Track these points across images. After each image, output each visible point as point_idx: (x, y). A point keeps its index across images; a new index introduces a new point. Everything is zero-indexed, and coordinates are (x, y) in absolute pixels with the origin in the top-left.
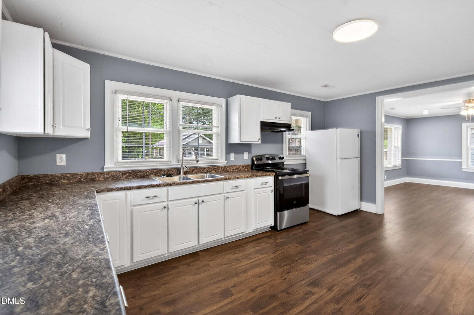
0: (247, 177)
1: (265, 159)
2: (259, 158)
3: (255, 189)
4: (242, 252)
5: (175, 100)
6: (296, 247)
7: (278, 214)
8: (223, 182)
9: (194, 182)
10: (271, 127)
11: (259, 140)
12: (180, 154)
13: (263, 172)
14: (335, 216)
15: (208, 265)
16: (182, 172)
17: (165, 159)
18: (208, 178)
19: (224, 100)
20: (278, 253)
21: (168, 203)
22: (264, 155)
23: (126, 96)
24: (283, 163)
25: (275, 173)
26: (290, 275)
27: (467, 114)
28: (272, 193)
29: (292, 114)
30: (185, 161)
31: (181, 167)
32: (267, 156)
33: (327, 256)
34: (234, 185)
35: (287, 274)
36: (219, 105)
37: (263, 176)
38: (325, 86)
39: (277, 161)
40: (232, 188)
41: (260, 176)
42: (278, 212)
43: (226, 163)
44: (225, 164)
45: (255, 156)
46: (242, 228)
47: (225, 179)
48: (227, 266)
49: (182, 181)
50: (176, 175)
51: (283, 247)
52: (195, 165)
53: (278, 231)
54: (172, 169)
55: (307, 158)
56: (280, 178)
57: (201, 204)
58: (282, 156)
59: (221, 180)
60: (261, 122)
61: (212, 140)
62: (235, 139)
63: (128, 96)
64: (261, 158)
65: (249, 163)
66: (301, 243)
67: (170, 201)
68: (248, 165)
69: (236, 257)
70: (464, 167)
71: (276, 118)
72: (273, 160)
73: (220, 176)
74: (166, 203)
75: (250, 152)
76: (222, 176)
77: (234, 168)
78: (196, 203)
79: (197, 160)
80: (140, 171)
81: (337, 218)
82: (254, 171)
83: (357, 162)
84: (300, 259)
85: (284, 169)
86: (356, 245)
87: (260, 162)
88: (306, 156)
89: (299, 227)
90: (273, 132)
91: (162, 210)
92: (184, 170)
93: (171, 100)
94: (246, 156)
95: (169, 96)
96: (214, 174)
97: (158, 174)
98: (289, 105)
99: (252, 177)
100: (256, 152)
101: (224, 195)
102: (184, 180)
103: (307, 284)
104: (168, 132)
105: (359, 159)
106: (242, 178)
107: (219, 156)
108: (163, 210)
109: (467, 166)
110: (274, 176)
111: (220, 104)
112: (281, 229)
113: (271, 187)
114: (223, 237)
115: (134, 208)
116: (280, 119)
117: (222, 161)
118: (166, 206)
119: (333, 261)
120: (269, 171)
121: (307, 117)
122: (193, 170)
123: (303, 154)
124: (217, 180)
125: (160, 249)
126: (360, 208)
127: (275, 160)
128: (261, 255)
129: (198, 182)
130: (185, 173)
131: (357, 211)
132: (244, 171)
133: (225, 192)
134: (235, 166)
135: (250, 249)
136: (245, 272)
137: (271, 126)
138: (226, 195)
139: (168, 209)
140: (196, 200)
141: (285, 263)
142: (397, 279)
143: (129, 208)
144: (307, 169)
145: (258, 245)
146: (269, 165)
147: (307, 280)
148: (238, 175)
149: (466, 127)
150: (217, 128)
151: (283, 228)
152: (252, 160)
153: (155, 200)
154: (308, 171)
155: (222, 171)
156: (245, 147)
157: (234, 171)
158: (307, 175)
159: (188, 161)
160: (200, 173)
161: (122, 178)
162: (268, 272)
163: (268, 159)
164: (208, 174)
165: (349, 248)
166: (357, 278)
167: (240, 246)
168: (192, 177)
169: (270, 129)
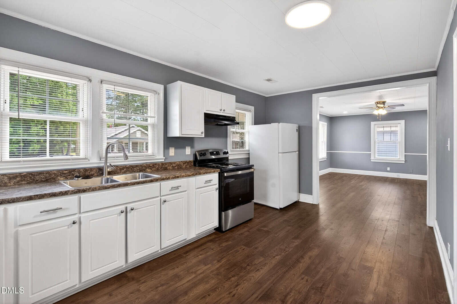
0: (189, 176)
1: (209, 154)
2: (203, 153)
3: (198, 188)
4: (182, 265)
5: (95, 81)
6: (243, 249)
7: (223, 213)
8: (159, 183)
9: (120, 185)
10: (215, 120)
11: (202, 133)
12: (103, 150)
13: (207, 168)
14: (277, 209)
15: (139, 290)
16: (105, 172)
17: (82, 155)
18: (142, 178)
19: (162, 87)
20: (224, 261)
21: (80, 215)
22: (207, 150)
23: (17, 69)
24: (227, 158)
25: (219, 169)
26: (239, 288)
27: (378, 114)
28: (216, 191)
29: (237, 108)
30: (109, 158)
31: (104, 166)
32: (211, 151)
33: (276, 258)
34: (173, 186)
35: (235, 287)
36: (155, 92)
37: (207, 173)
38: (269, 80)
39: (222, 156)
40: (171, 189)
41: (204, 174)
42: (223, 212)
43: (165, 160)
44: (163, 160)
45: (198, 151)
46: (183, 235)
47: (162, 180)
48: (164, 287)
49: (104, 184)
50: (98, 176)
51: (230, 251)
52: (122, 162)
53: (223, 232)
54: (91, 169)
55: (250, 152)
56: (225, 174)
57: (130, 212)
58: (226, 151)
59: (157, 180)
60: (205, 114)
61: (147, 131)
62: (175, 132)
63: (20, 70)
64: (205, 153)
65: (192, 159)
66: (247, 245)
67: (83, 212)
68: (190, 161)
69: (175, 274)
70: (372, 158)
71: (221, 110)
72: (217, 155)
73: (156, 176)
74: (77, 216)
75: (192, 147)
76: (158, 175)
77: (174, 165)
78: (122, 212)
79: (126, 157)
80: (40, 173)
81: (280, 212)
82: (197, 168)
83: (296, 155)
84: (248, 265)
85: (228, 165)
86: (301, 241)
87: (203, 158)
88: (249, 151)
89: (244, 225)
90: (217, 125)
91: (69, 226)
92: (108, 170)
93: (90, 80)
94: (188, 151)
95: (88, 75)
96: (149, 173)
97: (69, 175)
98: (234, 97)
99: (193, 175)
100: (200, 146)
101: (161, 199)
102: (108, 182)
103: (259, 297)
104: (86, 122)
105: (297, 152)
106: (183, 177)
107: (156, 151)
108: (71, 226)
109: (375, 157)
110: (219, 173)
111: (157, 90)
112: (226, 230)
113: (216, 184)
114: (160, 249)
115: (20, 229)
116: (224, 112)
117: (160, 157)
118: (77, 220)
119: (282, 263)
120: (213, 167)
121: (250, 111)
122: (121, 169)
123: (247, 148)
124: (151, 181)
125: (67, 280)
126: (298, 200)
127: (220, 155)
128: (206, 265)
129: (126, 185)
130: (109, 173)
131: (296, 202)
132: (186, 169)
133: (161, 195)
134: (175, 163)
135: (192, 259)
136: (186, 293)
137: (215, 118)
138: (163, 198)
139: (80, 223)
140: (123, 208)
141: (233, 273)
142: (344, 276)
143: (12, 230)
144: (251, 164)
145: (201, 253)
146: (213, 160)
147: (258, 293)
148: (178, 174)
149: (373, 125)
150: (153, 119)
151: (228, 228)
152: (195, 156)
153: (59, 214)
154: (253, 166)
155: (159, 168)
156: (187, 141)
157: (174, 169)
158: (251, 170)
159: (114, 158)
160: (131, 172)
161: (9, 184)
162: (214, 289)
163: (212, 154)
164: (141, 174)
165: (295, 244)
166: (308, 280)
167: (180, 257)
168: (120, 178)
169: (214, 122)
